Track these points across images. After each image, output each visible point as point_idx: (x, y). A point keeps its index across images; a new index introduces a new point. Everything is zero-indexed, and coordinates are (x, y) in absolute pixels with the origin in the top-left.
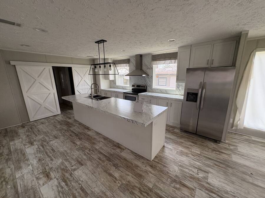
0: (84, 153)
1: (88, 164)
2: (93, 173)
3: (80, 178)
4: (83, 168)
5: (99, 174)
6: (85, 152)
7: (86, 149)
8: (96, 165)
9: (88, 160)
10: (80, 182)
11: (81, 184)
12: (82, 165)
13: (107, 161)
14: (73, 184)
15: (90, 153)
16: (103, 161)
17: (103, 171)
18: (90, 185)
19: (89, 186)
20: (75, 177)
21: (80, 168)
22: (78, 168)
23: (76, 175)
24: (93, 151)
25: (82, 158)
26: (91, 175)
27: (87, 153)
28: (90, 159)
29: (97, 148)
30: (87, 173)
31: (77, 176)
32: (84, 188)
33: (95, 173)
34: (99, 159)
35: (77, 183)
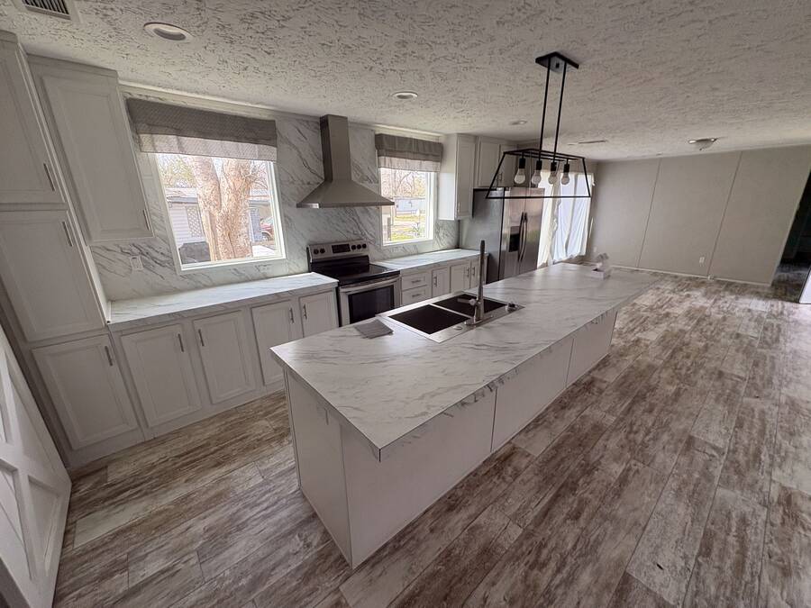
0: (560, 591)
1: (615, 554)
2: (640, 528)
3: (679, 568)
4: (639, 571)
5: (635, 509)
6: (557, 586)
7: (530, 587)
8: (607, 524)
9: (598, 559)
10: (692, 563)
11: (696, 559)
12: (626, 578)
13: (579, 492)
14: (713, 589)
15: (556, 556)
16: (583, 503)
17: (620, 501)
18: (681, 528)
19: (684, 531)
20: (687, 587)
21: (644, 581)
22: (648, 589)
23: (679, 591)
24: (542, 546)
25: (594, 590)
26: (650, 531)
27: (559, 570)
28: (588, 550)
29: (516, 532)
30: (651, 549)
31: (680, 582)
32: (701, 545)
33: (636, 523)
34: (577, 518)
35: (702, 574)
